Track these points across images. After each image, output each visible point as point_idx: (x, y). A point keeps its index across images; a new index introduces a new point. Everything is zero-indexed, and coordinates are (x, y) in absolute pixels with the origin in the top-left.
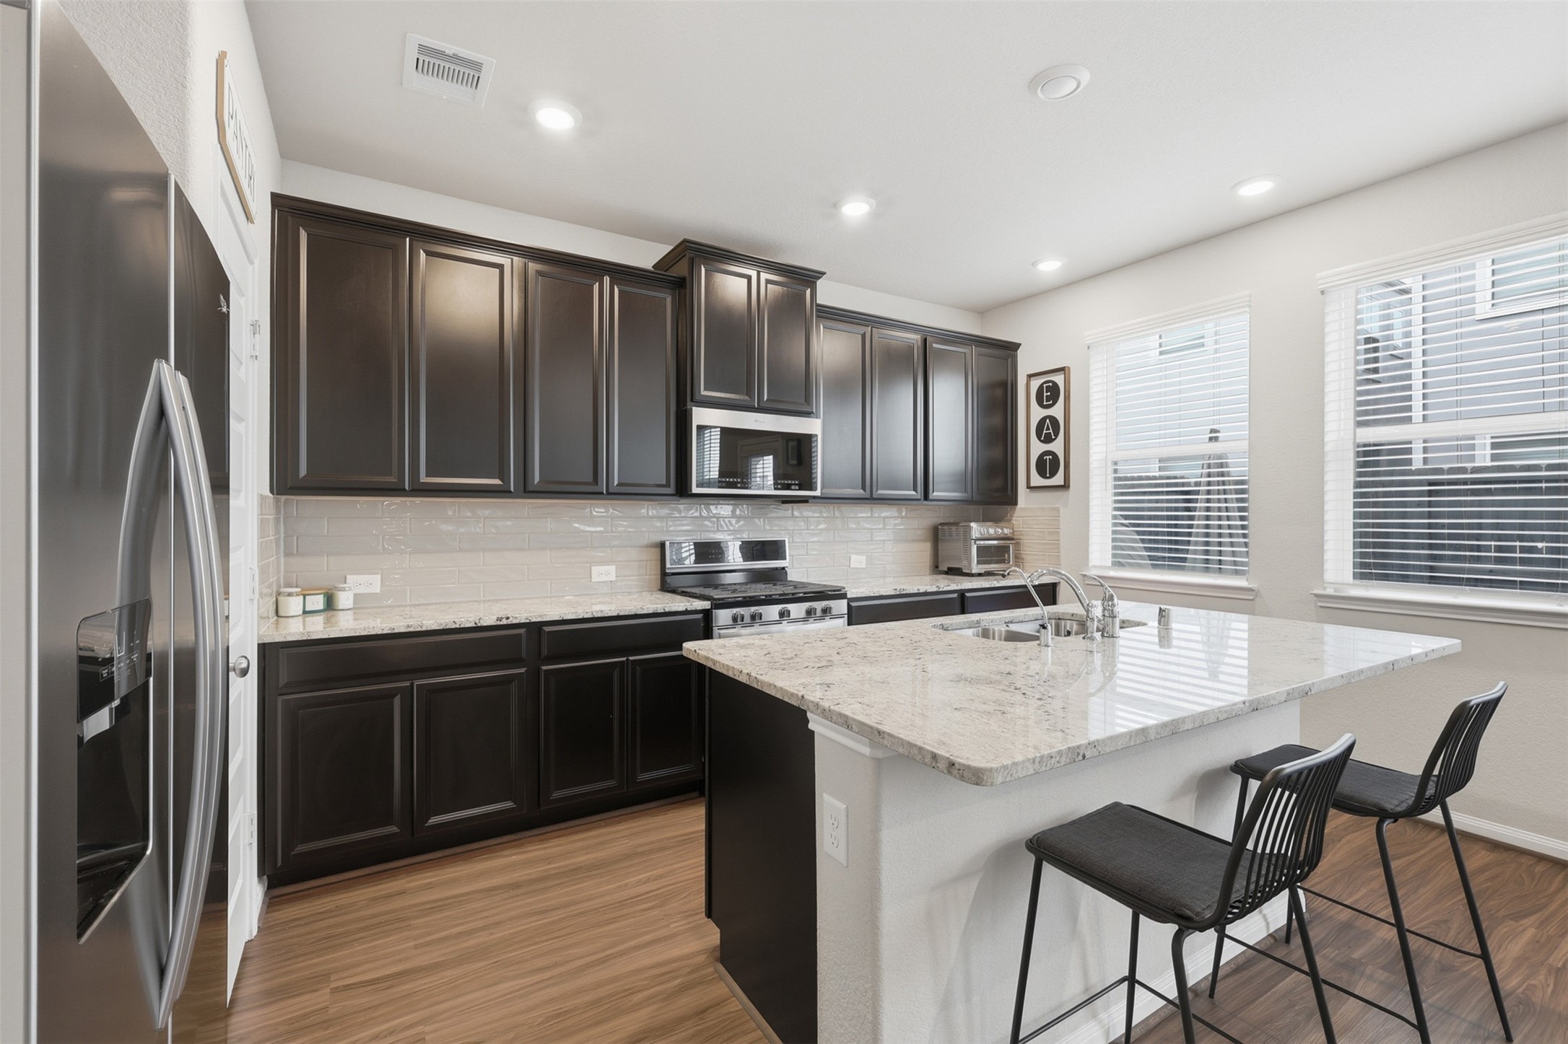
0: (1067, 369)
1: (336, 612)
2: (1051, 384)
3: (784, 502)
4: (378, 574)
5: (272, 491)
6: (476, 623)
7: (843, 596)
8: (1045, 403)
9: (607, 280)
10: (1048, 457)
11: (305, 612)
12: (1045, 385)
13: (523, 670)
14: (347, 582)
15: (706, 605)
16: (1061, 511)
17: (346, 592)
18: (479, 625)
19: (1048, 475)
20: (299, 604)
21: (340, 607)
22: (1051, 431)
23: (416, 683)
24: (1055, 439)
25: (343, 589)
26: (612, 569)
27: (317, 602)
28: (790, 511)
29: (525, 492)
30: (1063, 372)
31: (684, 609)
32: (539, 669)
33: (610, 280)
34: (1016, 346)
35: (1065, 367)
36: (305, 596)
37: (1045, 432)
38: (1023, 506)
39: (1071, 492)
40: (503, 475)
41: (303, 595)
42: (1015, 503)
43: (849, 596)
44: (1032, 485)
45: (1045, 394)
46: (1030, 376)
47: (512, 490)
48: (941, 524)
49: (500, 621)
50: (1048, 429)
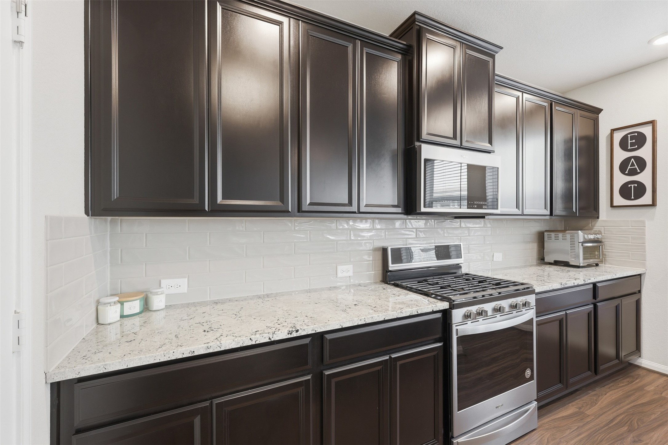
0: (655, 121)
1: (152, 313)
2: (636, 134)
3: (456, 218)
4: (185, 278)
5: (87, 213)
6: (270, 339)
7: (533, 292)
8: (629, 148)
9: (359, 43)
10: (633, 185)
11: (122, 316)
12: (629, 136)
13: (309, 377)
14: (162, 286)
15: (445, 305)
16: (647, 223)
17: (158, 296)
18: (272, 340)
19: (633, 198)
20: (116, 312)
21: (154, 309)
22: (636, 167)
23: (216, 401)
24: (639, 173)
25: (157, 294)
26: (350, 267)
27: (134, 306)
28: (459, 223)
29: (299, 211)
30: (652, 124)
31: (431, 311)
32: (322, 374)
33: (360, 43)
34: (599, 111)
35: (654, 120)
36: (122, 303)
37: (629, 168)
38: (605, 219)
39: (657, 208)
40: (283, 198)
41: (119, 302)
42: (598, 218)
43: (536, 291)
44: (615, 204)
45: (629, 142)
46: (613, 131)
47: (290, 210)
48: (547, 231)
49: (291, 334)
50: (633, 165)
